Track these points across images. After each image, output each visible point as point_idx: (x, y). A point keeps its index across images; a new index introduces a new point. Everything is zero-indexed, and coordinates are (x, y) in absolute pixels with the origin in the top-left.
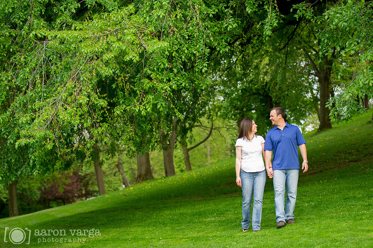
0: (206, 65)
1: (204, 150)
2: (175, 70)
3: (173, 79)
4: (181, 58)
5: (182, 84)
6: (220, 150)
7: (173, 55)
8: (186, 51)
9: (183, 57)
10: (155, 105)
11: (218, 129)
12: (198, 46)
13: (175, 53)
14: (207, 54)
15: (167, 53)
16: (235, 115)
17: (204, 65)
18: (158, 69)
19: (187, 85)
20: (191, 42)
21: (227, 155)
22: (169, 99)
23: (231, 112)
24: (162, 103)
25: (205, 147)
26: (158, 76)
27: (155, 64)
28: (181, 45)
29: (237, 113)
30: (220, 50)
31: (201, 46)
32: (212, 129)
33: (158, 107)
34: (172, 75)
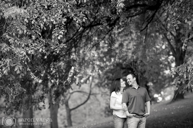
0: (62, 33)
1: (84, 111)
2: (34, 37)
3: (31, 44)
4: (40, 26)
5: (39, 50)
6: (96, 111)
7: (33, 22)
8: (45, 20)
9: (42, 25)
10: (12, 68)
11: (95, 95)
12: (56, 16)
13: (34, 21)
14: (64, 23)
15: (26, 20)
16: (108, 85)
17: (60, 32)
18: (17, 35)
19: (44, 51)
20: (51, 12)
21: (102, 115)
22: (26, 63)
23: (104, 81)
24: (19, 66)
25: (85, 108)
26: (16, 41)
27: (14, 30)
28: (40, 14)
29: (110, 83)
30: (76, 20)
31: (58, 15)
32: (90, 94)
33: (16, 70)
34: (30, 41)
